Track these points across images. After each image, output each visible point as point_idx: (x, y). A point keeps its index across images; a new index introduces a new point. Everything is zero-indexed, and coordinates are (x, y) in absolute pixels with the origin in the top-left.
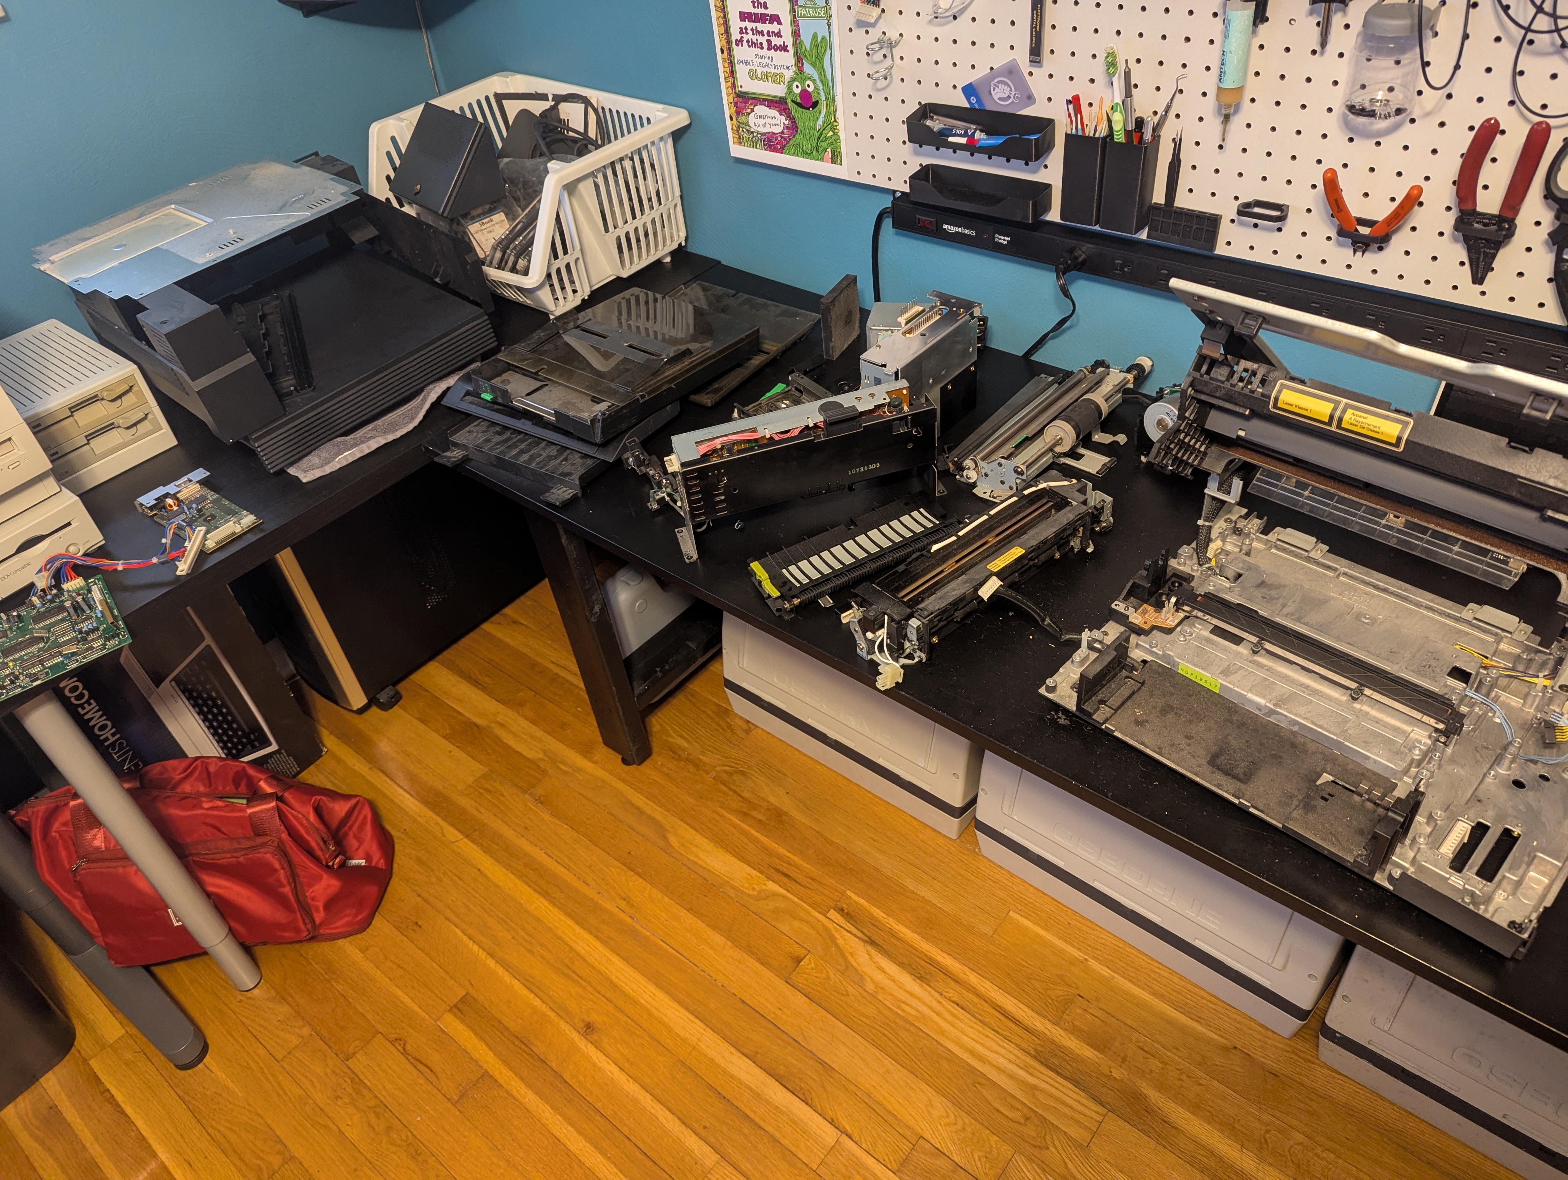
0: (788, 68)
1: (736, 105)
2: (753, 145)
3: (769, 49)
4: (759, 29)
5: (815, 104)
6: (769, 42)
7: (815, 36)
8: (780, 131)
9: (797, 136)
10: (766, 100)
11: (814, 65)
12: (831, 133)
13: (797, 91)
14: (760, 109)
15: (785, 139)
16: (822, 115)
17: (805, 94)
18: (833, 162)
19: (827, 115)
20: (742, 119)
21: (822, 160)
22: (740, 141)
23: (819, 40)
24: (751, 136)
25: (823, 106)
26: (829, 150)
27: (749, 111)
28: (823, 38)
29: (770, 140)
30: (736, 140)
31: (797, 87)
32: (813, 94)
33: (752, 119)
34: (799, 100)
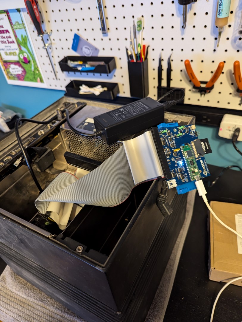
0: (16, 49)
1: (4, 65)
2: (14, 79)
5: (29, 62)
6: (8, 40)
7: (22, 36)
8: (21, 73)
9: (27, 74)
10: (13, 62)
11: (24, 47)
12: (37, 72)
13: (22, 57)
14: (12, 66)
15: (24, 76)
16: (33, 65)
17: (25, 58)
18: (41, 82)
20: (8, 70)
21: (37, 82)
24: (12, 76)
25: (32, 62)
26: (38, 78)
27: (9, 67)
29: (19, 77)
30: (8, 78)
32: (27, 58)
33: (11, 70)
34: (24, 61)
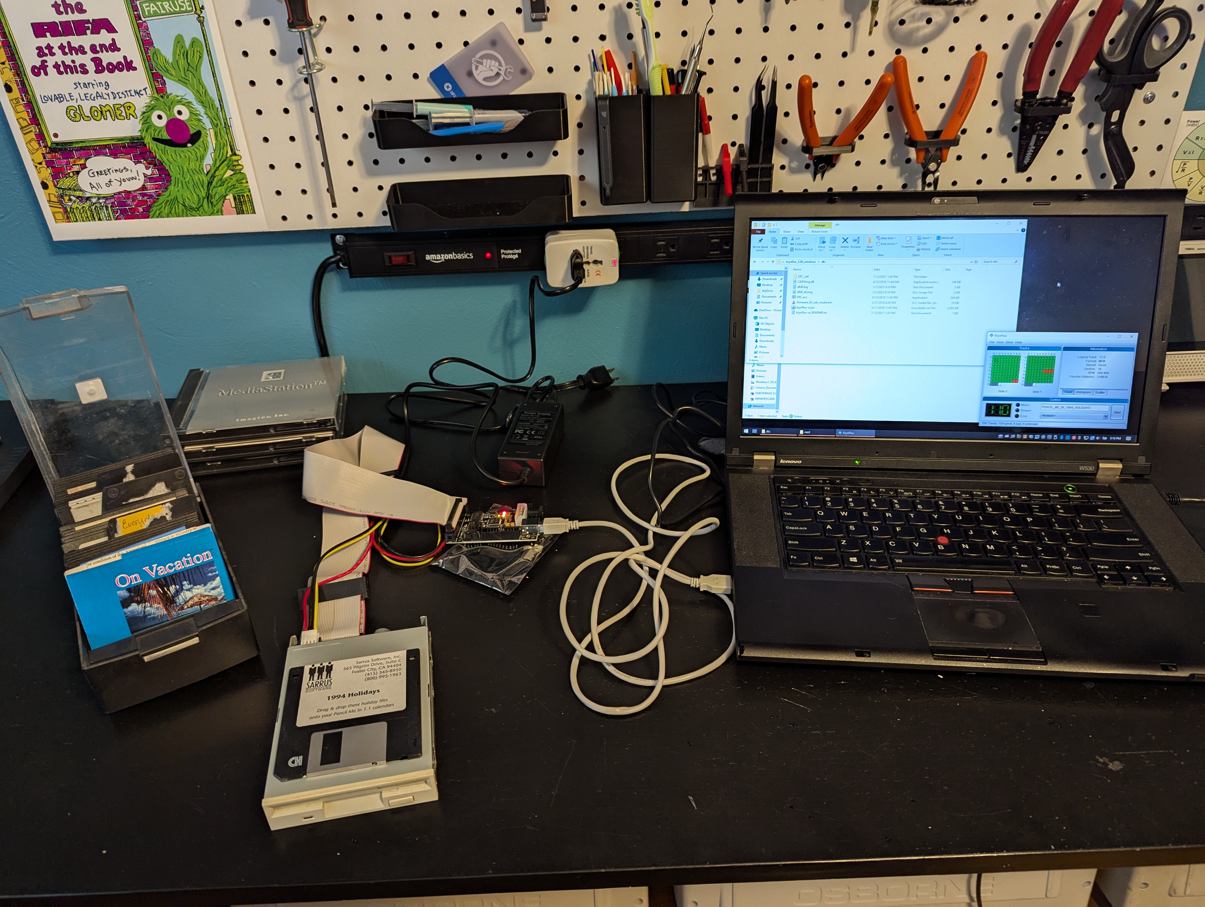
0: (138, 93)
1: (49, 164)
2: (94, 216)
3: (97, 71)
4: (75, 44)
5: (196, 137)
6: (97, 62)
7: (179, 40)
8: (140, 186)
9: (171, 188)
10: (105, 146)
11: (183, 81)
12: (230, 173)
15: (151, 196)
16: (211, 150)
17: (174, 125)
18: (240, 212)
19: (219, 148)
20: (66, 183)
21: (220, 212)
22: (68, 215)
23: (187, 44)
24: (88, 203)
25: (210, 139)
26: (230, 197)
27: (76, 168)
28: (194, 42)
29: (122, 204)
30: (59, 216)
31: (160, 117)
32: (189, 124)
33: (84, 180)
34: (165, 136)
